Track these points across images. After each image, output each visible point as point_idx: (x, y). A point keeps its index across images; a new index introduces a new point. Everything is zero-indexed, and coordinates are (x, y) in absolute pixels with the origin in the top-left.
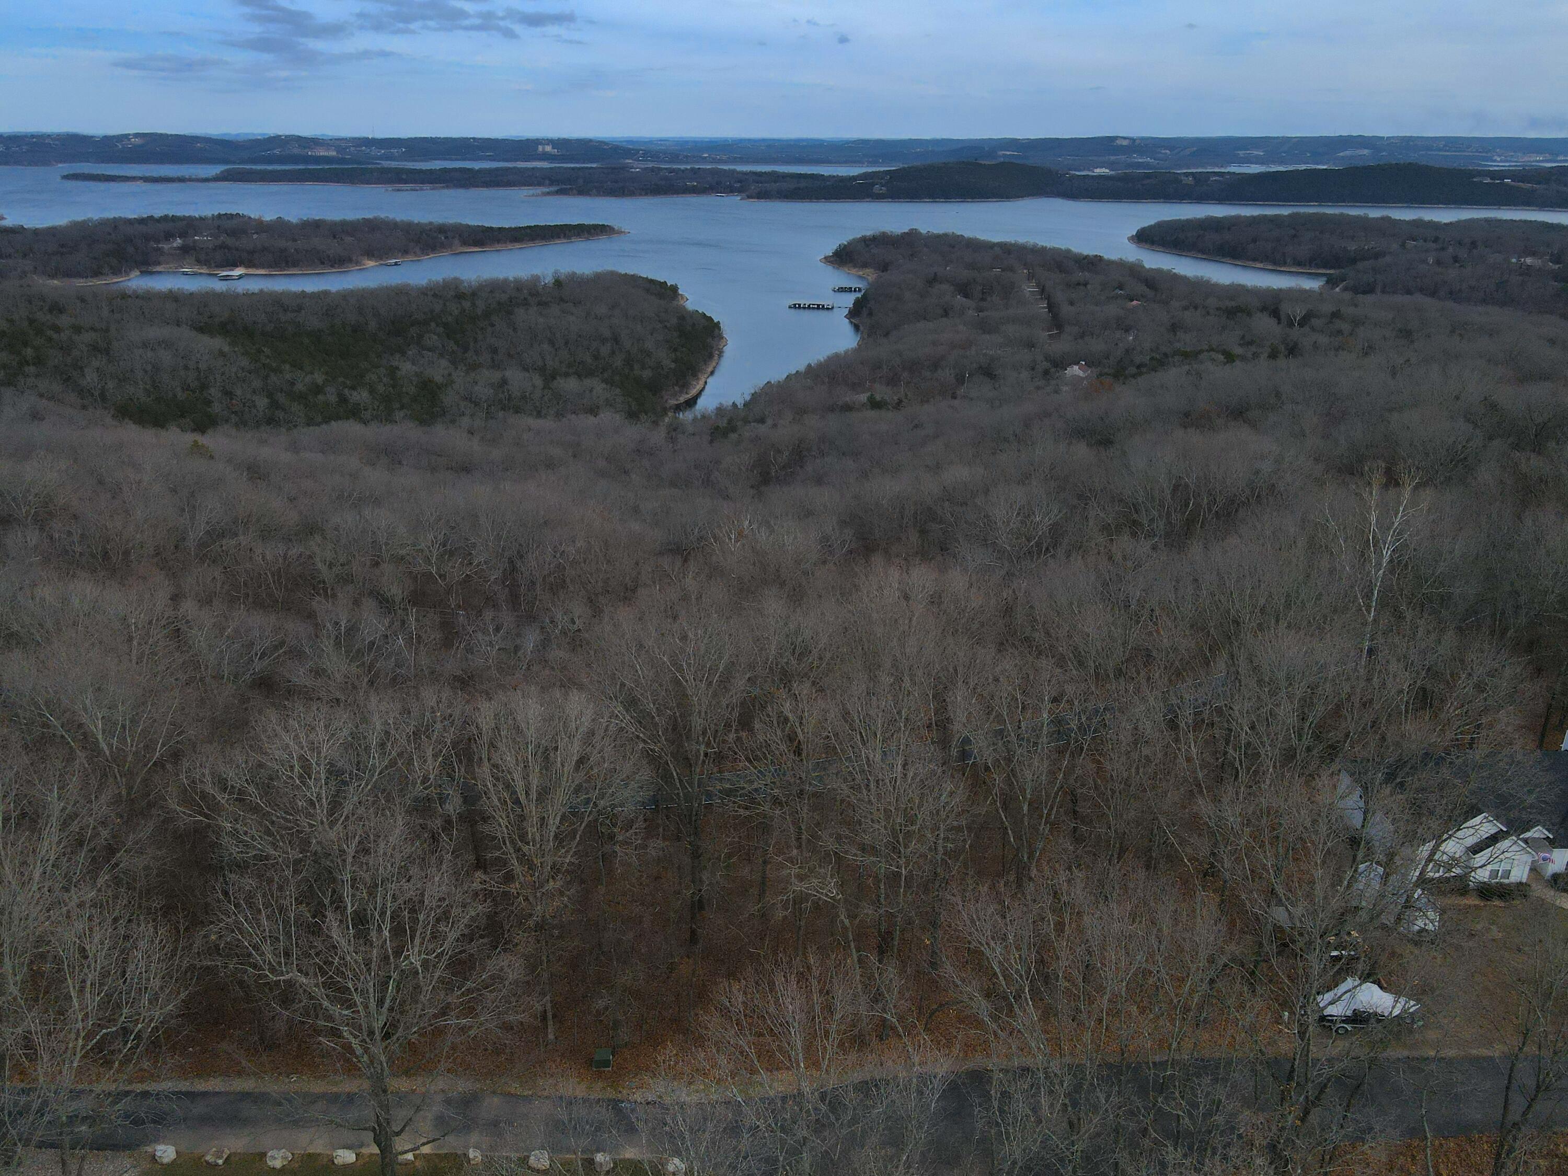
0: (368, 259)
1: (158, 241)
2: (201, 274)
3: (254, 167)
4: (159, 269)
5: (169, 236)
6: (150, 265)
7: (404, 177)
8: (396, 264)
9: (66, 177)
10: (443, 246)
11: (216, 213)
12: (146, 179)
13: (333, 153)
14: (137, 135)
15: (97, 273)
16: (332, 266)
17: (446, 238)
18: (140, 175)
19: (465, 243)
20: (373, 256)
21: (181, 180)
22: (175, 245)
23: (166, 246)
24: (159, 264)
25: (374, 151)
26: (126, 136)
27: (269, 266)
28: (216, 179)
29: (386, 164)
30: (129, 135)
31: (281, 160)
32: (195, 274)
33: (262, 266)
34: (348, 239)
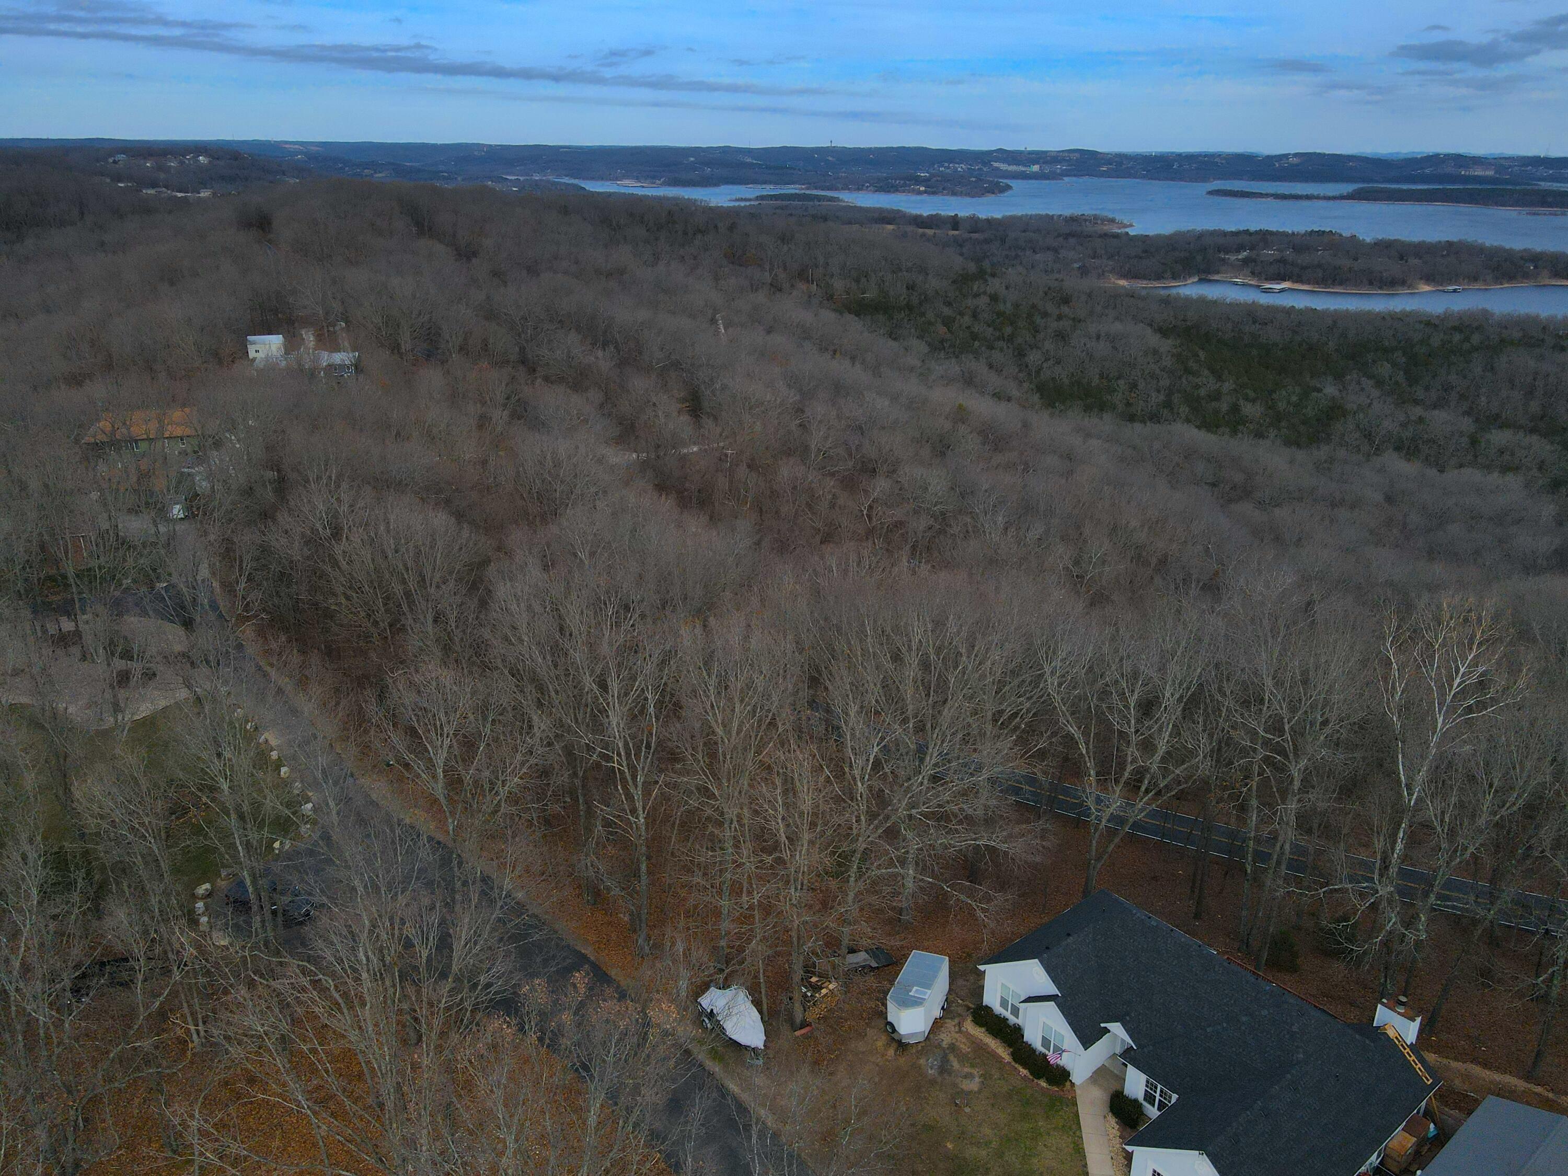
0: (1425, 284)
1: (1227, 253)
2: (1251, 285)
3: (1388, 186)
4: (1216, 277)
5: (1240, 248)
6: (1209, 273)
7: (1550, 200)
8: (1455, 291)
9: (1210, 193)
10: (1526, 276)
11: (1309, 230)
12: (1277, 196)
13: (1490, 173)
14: (1296, 155)
15: (1159, 277)
16: (1381, 288)
17: (1536, 267)
18: (1272, 192)
19: (1556, 274)
20: (1433, 280)
21: (1308, 197)
22: (1240, 257)
23: (1233, 257)
24: (1218, 273)
25: (1542, 171)
26: (1286, 156)
27: (1317, 282)
28: (1342, 198)
29: (1544, 185)
30: (1289, 154)
31: (1425, 179)
32: (1244, 285)
33: (1308, 282)
34: (1414, 261)
